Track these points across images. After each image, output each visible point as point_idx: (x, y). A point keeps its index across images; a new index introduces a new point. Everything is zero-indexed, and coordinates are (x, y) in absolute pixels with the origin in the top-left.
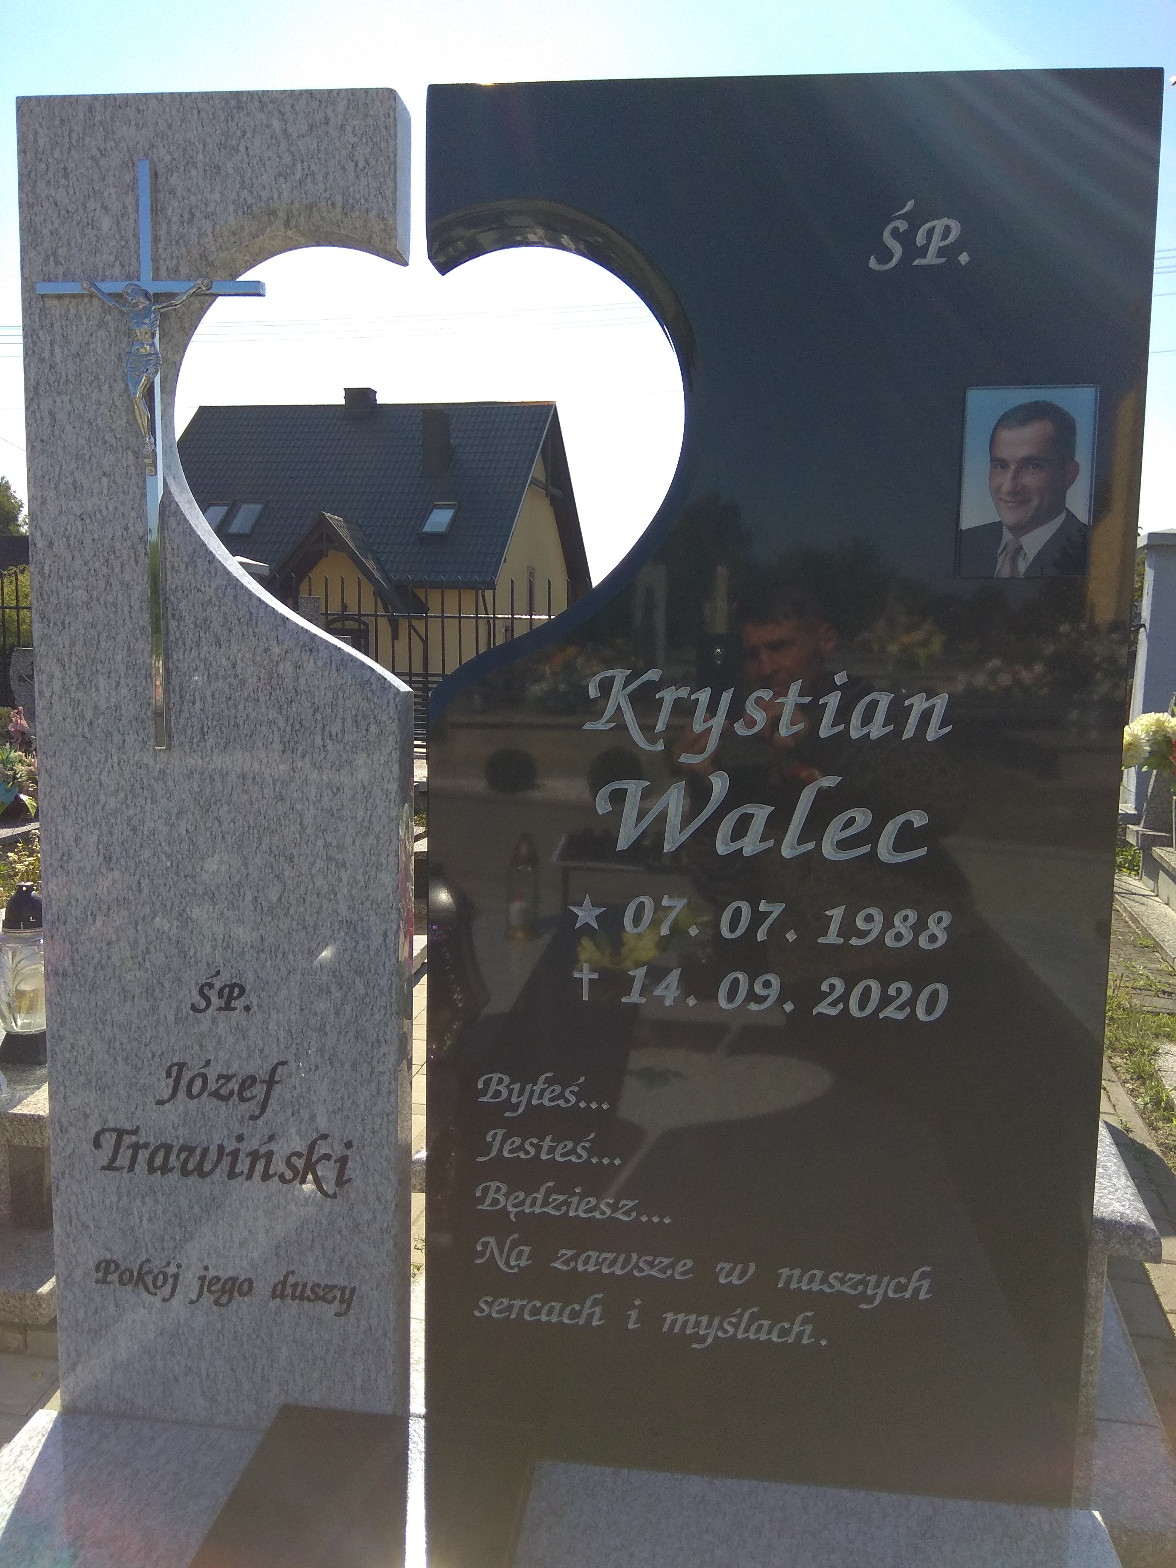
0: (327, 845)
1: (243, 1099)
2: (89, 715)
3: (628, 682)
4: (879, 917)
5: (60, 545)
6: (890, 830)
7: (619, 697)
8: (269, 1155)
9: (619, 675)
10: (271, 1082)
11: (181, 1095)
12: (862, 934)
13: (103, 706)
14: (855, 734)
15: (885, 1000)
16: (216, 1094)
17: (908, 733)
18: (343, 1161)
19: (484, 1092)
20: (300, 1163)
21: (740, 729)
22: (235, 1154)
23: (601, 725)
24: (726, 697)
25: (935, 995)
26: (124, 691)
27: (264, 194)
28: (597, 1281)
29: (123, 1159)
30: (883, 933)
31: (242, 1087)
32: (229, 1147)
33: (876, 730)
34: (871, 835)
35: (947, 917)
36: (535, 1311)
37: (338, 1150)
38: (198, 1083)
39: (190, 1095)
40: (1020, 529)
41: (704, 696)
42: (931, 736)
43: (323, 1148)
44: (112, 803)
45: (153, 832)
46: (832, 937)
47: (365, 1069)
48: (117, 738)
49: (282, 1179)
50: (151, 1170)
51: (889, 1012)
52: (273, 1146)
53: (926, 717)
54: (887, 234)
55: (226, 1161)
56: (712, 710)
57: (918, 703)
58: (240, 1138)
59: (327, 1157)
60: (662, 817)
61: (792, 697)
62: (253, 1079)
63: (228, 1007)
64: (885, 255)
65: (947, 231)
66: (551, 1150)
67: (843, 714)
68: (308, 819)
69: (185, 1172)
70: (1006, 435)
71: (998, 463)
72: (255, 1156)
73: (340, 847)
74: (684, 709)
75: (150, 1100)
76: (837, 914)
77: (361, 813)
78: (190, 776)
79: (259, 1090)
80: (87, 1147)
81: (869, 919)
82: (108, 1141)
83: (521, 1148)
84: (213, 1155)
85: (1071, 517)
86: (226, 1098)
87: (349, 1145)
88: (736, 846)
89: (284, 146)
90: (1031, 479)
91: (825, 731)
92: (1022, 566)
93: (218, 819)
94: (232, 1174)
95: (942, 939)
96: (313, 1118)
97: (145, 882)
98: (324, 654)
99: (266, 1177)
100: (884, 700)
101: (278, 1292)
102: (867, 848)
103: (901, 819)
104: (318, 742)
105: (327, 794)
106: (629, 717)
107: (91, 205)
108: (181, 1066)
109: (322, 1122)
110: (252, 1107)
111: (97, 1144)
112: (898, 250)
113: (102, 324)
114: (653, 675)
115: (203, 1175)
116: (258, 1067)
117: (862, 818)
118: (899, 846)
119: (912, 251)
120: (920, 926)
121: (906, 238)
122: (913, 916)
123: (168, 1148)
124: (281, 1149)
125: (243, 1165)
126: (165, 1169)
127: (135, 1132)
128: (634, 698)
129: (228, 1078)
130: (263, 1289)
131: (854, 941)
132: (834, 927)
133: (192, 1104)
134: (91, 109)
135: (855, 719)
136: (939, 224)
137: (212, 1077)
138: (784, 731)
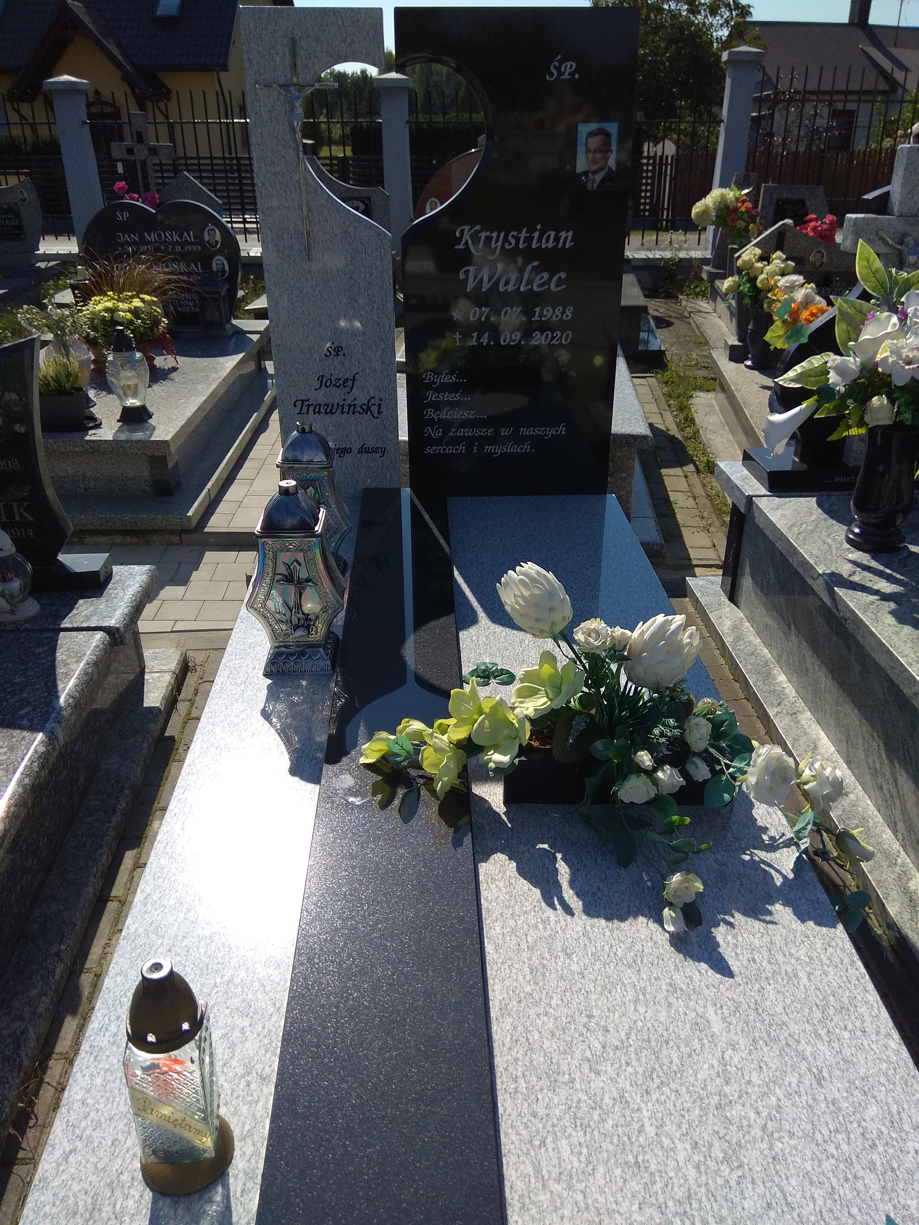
0: (369, 295)
1: (345, 387)
2: (282, 249)
3: (470, 230)
4: (551, 310)
5: (267, 184)
6: (555, 279)
7: (466, 237)
8: (355, 405)
9: (466, 228)
10: (354, 380)
11: (323, 387)
12: (546, 316)
13: (286, 245)
14: (543, 247)
15: (553, 338)
16: (335, 385)
17: (560, 245)
18: (380, 405)
19: (425, 379)
20: (365, 407)
21: (507, 246)
22: (343, 406)
23: (461, 247)
24: (502, 235)
25: (568, 335)
26: (294, 239)
27: (336, 49)
28: (464, 438)
29: (304, 410)
30: (552, 317)
31: (344, 383)
32: (341, 403)
33: (550, 245)
34: (548, 282)
35: (571, 308)
36: (444, 450)
37: (378, 402)
38: (329, 382)
39: (326, 387)
40: (595, 172)
41: (495, 235)
42: (567, 246)
43: (373, 401)
44: (292, 282)
45: (307, 292)
46: (536, 318)
47: (385, 374)
48: (292, 257)
49: (360, 413)
50: (315, 413)
51: (554, 342)
52: (356, 402)
53: (566, 238)
54: (552, 67)
55: (340, 408)
56: (497, 241)
57: (563, 234)
58: (344, 400)
59: (374, 404)
60: (481, 280)
61: (523, 235)
62: (347, 379)
63: (337, 355)
64: (551, 75)
65: (571, 66)
66: (448, 397)
67: (540, 240)
68: (362, 286)
69: (326, 413)
70: (590, 140)
71: (588, 151)
72: (350, 406)
73: (373, 295)
74: (488, 239)
75: (313, 389)
76: (538, 310)
77: (380, 282)
78: (319, 271)
79: (350, 383)
80: (292, 407)
81: (548, 311)
82: (299, 404)
83: (438, 397)
84: (335, 406)
85: (610, 169)
86: (339, 387)
87: (381, 400)
88: (506, 288)
89: (343, 30)
90: (598, 156)
91: (534, 246)
92: (595, 185)
93: (330, 287)
94: (342, 413)
95: (570, 316)
96: (368, 392)
97: (306, 311)
98: (364, 223)
99: (354, 413)
100: (553, 234)
101: (360, 451)
102: (547, 287)
103: (558, 276)
104: (364, 256)
105: (368, 276)
106: (470, 242)
107: (271, 52)
108: (323, 376)
109: (372, 393)
110: (348, 389)
111: (295, 406)
112: (555, 73)
113: (278, 99)
114: (478, 227)
115: (333, 414)
116: (349, 375)
117: (546, 275)
118: (557, 285)
119: (560, 73)
120: (563, 313)
121: (558, 69)
122: (561, 309)
123: (320, 405)
124: (358, 403)
125: (346, 409)
126: (319, 412)
127: (308, 400)
128: (471, 236)
129: (339, 380)
130: (355, 450)
131: (543, 319)
132: (537, 314)
133: (327, 389)
134: (269, 14)
135: (544, 241)
136: (569, 64)
137: (333, 380)
138: (521, 246)
